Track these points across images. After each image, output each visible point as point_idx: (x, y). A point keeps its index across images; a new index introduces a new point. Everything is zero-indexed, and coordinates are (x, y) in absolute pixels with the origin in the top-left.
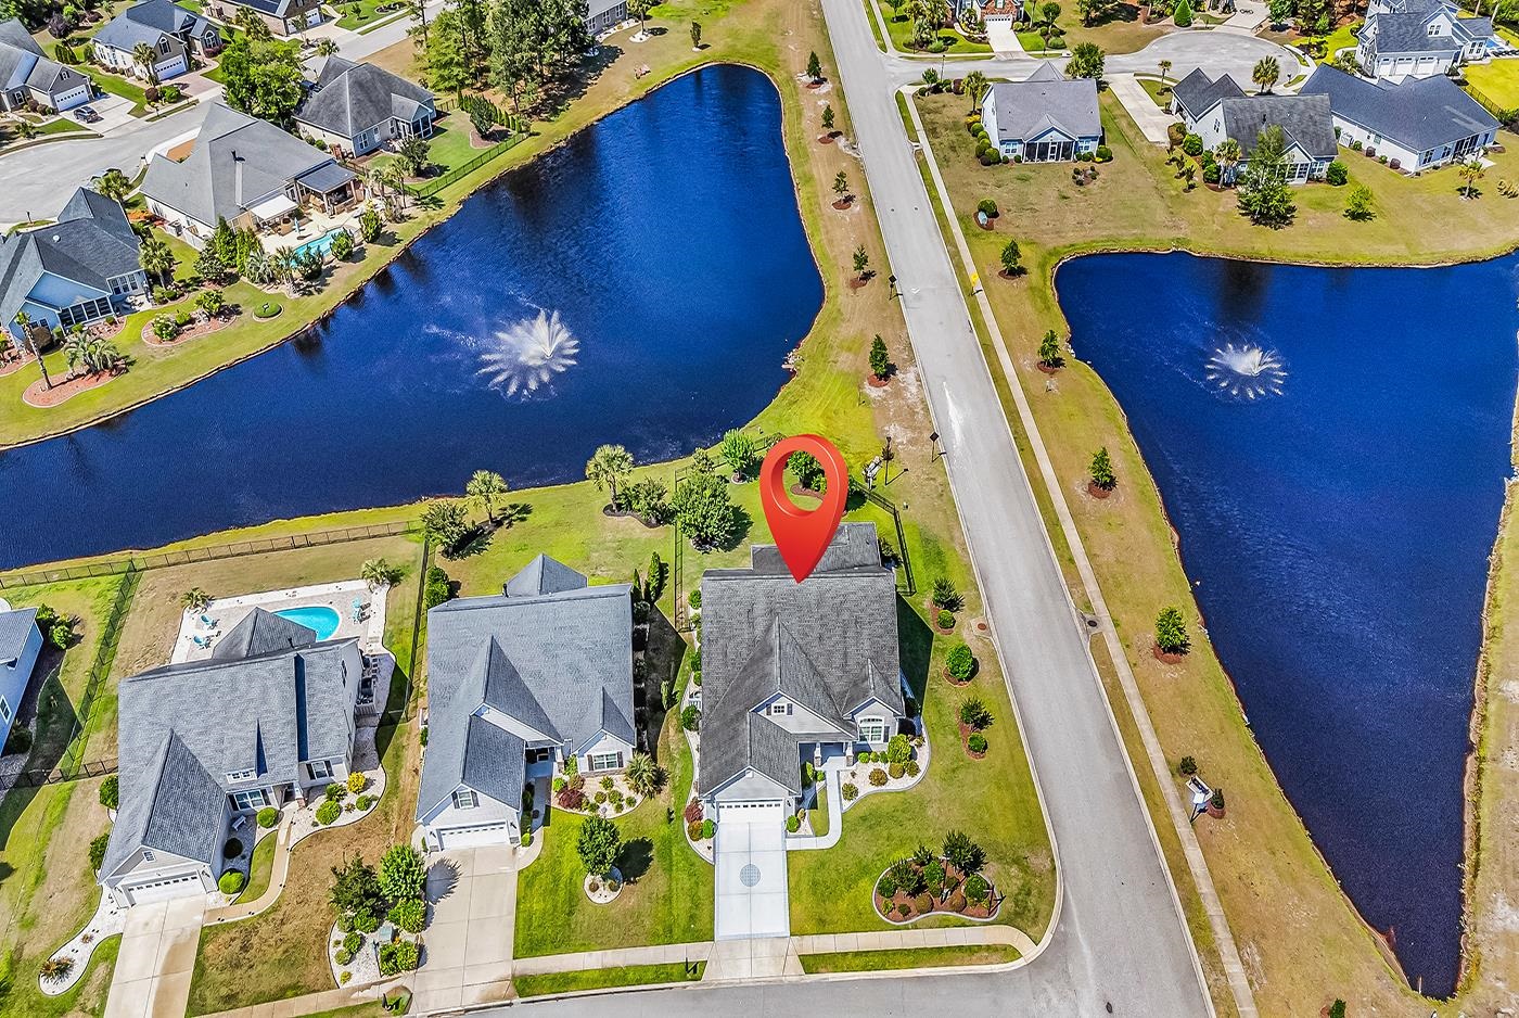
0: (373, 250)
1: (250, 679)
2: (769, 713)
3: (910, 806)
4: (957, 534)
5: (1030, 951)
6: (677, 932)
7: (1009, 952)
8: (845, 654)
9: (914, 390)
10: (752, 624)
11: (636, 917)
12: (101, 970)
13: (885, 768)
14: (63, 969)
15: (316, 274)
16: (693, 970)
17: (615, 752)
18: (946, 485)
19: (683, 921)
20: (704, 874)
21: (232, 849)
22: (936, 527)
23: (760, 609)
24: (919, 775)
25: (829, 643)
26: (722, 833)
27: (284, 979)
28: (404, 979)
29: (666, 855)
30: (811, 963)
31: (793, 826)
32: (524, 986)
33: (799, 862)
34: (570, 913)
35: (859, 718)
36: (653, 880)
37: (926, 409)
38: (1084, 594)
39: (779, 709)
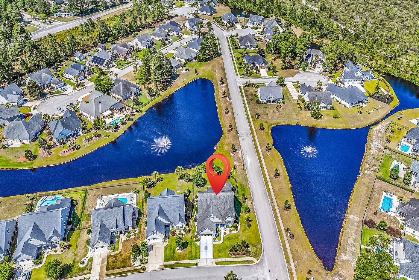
0: (128, 122)
1: (115, 211)
2: (210, 218)
3: (236, 236)
4: (248, 185)
5: (256, 262)
6: (193, 258)
7: (253, 262)
8: (224, 207)
9: (240, 154)
10: (207, 202)
11: (185, 255)
12: (90, 263)
13: (231, 229)
14: (83, 263)
15: (117, 128)
16: (196, 264)
17: (182, 225)
18: (246, 174)
19: (194, 256)
20: (198, 248)
21: (112, 242)
22: (244, 183)
23: (208, 199)
24: (238, 231)
25: (221, 206)
26: (201, 241)
27: (123, 264)
28: (144, 265)
29: (191, 244)
30: (217, 263)
31: (214, 239)
32: (166, 266)
33: (215, 246)
34: (174, 254)
35: (227, 220)
36: (189, 249)
37: (243, 158)
38: (271, 197)
39: (212, 218)
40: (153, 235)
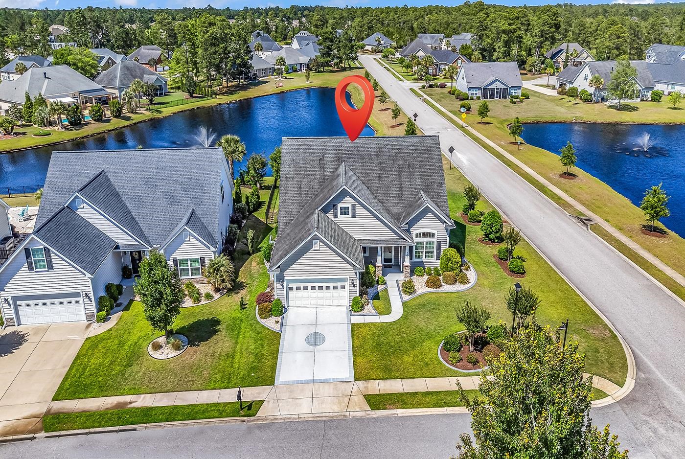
0: (115, 120)
2: (335, 216)
5: (616, 392)
6: (236, 378)
8: (401, 188)
10: (322, 167)
11: (194, 369)
15: (78, 124)
16: (247, 408)
17: (198, 257)
18: (462, 176)
19: (243, 371)
20: (270, 339)
22: (458, 189)
23: (329, 157)
24: (469, 285)
25: (386, 181)
26: (291, 315)
30: (376, 402)
31: (357, 307)
33: (364, 331)
35: (415, 231)
36: (219, 343)
38: (575, 210)
39: (344, 211)
40: (31, 268)
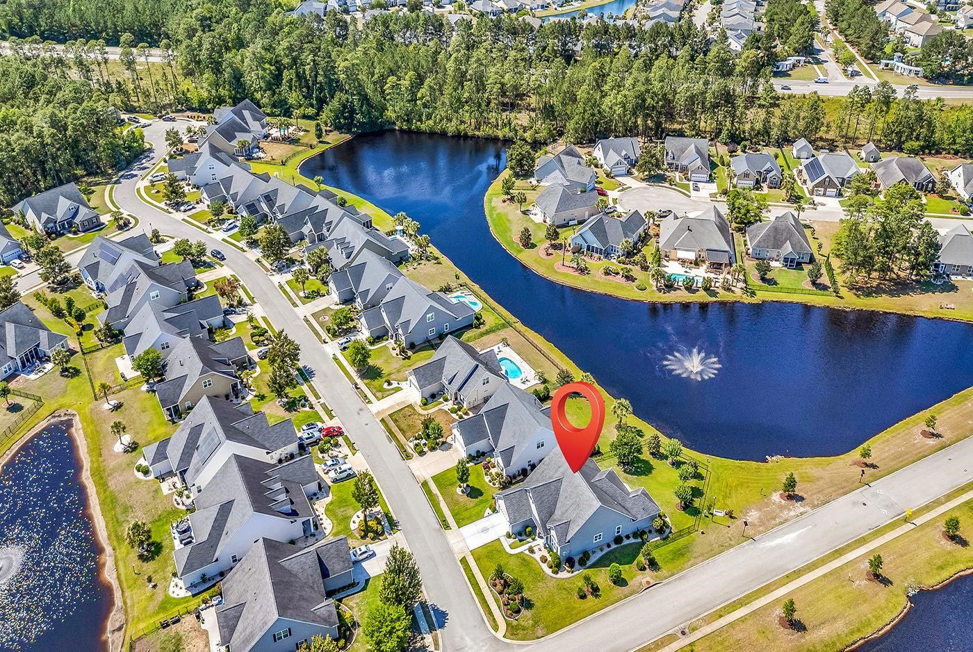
0: (701, 293)
1: (465, 360)
3: (540, 576)
4: (700, 559)
5: (500, 635)
6: (457, 517)
7: (496, 628)
9: (792, 513)
12: (393, 392)
13: (549, 559)
14: (390, 384)
16: (447, 527)
18: (731, 546)
19: (461, 517)
20: (480, 516)
21: (433, 396)
27: (405, 428)
28: (416, 455)
29: (482, 502)
30: (464, 561)
31: (508, 536)
32: (425, 484)
33: (497, 543)
34: (450, 485)
36: (471, 502)
37: (781, 523)
38: (701, 627)
